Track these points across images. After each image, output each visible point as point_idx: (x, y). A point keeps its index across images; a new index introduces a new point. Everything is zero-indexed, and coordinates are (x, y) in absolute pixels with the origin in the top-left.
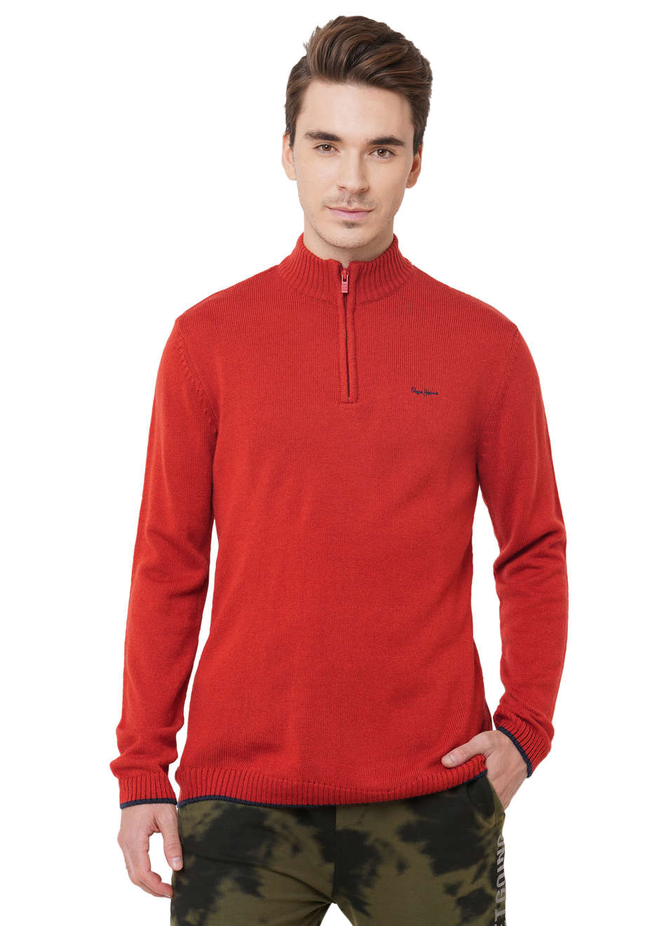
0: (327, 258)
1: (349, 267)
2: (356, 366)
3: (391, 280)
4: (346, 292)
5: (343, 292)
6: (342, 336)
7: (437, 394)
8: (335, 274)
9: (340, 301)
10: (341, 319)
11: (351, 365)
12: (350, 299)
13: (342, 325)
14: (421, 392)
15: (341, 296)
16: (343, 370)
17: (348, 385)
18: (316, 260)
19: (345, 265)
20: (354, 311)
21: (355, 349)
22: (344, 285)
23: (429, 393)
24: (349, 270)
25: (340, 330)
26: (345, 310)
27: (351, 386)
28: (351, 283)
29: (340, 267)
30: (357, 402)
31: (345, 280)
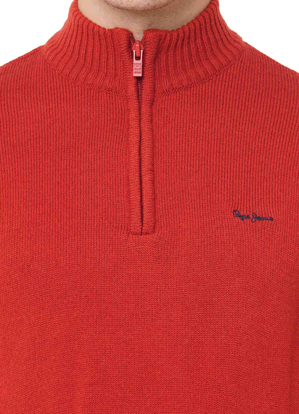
0: (111, 27)
1: (144, 38)
2: (153, 181)
3: (207, 59)
4: (140, 75)
5: (135, 75)
6: (134, 139)
7: (272, 219)
8: (124, 48)
9: (132, 89)
10: (133, 115)
11: (146, 178)
12: (147, 86)
13: (134, 123)
14: (248, 217)
15: (134, 81)
16: (134, 188)
17: (142, 207)
18: (96, 29)
19: (138, 36)
20: (152, 102)
21: (153, 156)
22: (137, 64)
23: (259, 218)
24: (144, 42)
25: (131, 130)
26: (140, 103)
27: (146, 210)
28: (147, 61)
29: (130, 37)
30: (154, 232)
31: (138, 58)
